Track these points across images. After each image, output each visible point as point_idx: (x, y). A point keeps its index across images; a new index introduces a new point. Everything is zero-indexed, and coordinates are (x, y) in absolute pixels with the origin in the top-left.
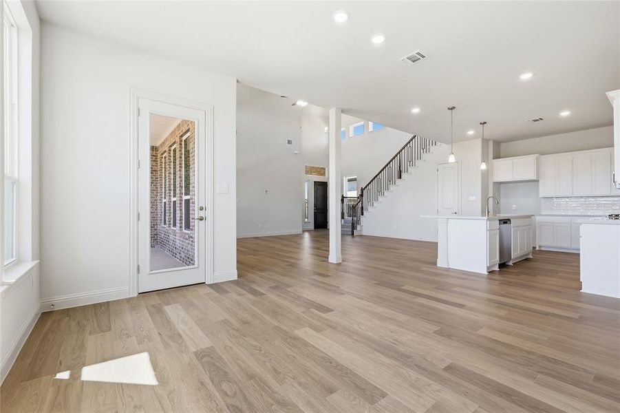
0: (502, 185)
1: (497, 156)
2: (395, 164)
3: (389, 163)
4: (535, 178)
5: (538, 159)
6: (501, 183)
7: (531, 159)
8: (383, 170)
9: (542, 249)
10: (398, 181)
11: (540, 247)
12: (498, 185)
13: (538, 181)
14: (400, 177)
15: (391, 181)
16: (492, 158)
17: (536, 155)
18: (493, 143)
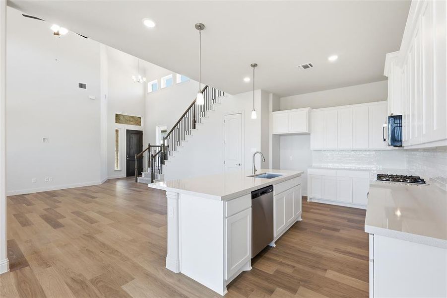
0: (281, 137)
1: (277, 108)
2: (190, 115)
3: (186, 113)
4: (307, 132)
5: (309, 112)
6: (280, 135)
7: (304, 112)
8: (180, 120)
9: (313, 201)
10: (193, 131)
11: (311, 199)
12: (278, 137)
13: (310, 134)
14: (194, 127)
15: (186, 130)
16: (272, 110)
17: (308, 109)
18: (273, 96)
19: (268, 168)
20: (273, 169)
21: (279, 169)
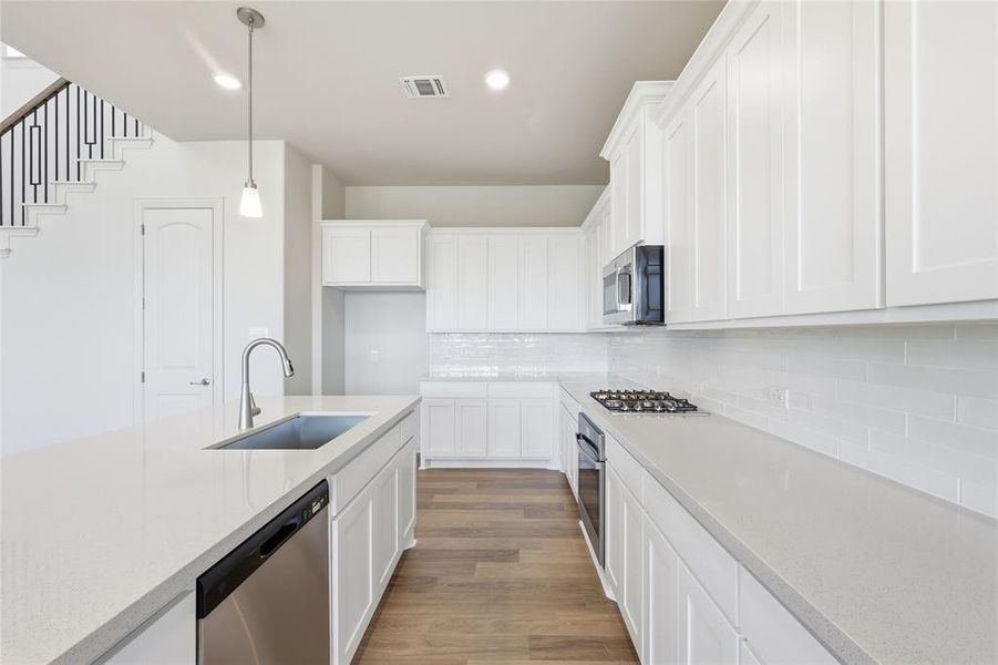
0: (348, 298)
1: (334, 213)
4: (419, 284)
5: (424, 234)
6: (345, 291)
7: (411, 229)
9: (434, 465)
11: (428, 461)
12: (338, 297)
13: (424, 292)
16: (320, 217)
17: (422, 223)
18: (323, 173)
19: (309, 393)
20: (323, 394)
21: (343, 394)
